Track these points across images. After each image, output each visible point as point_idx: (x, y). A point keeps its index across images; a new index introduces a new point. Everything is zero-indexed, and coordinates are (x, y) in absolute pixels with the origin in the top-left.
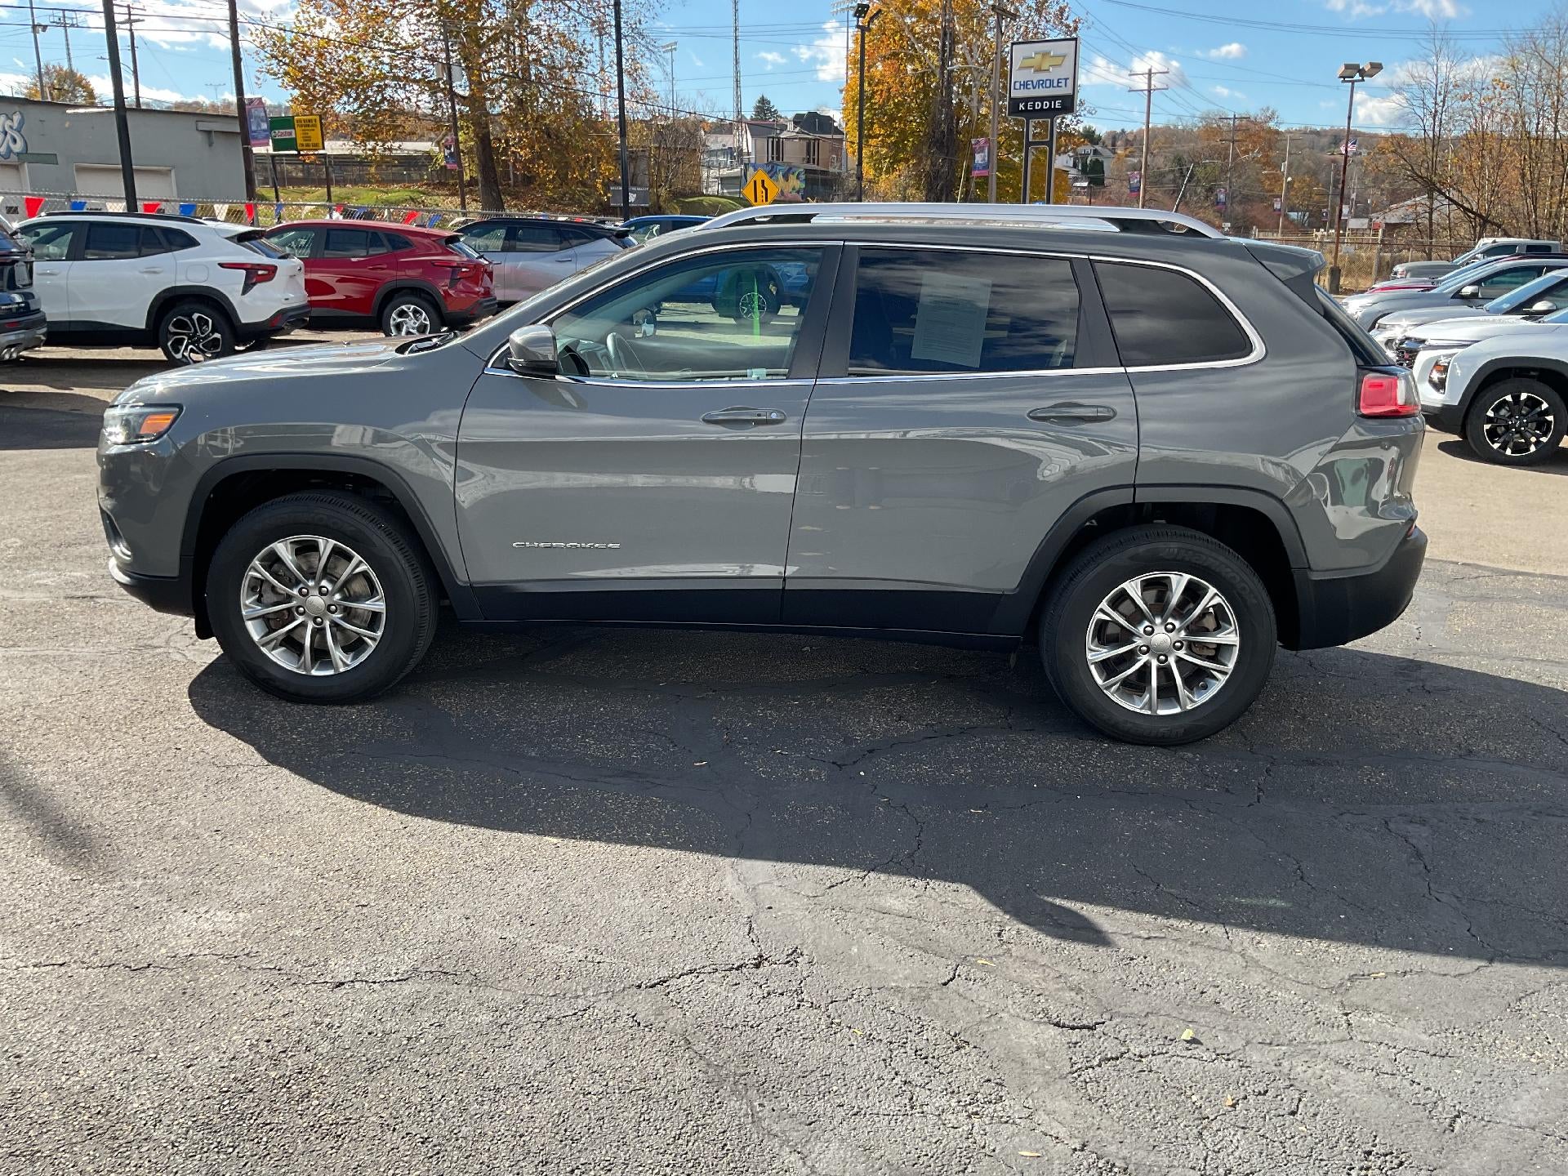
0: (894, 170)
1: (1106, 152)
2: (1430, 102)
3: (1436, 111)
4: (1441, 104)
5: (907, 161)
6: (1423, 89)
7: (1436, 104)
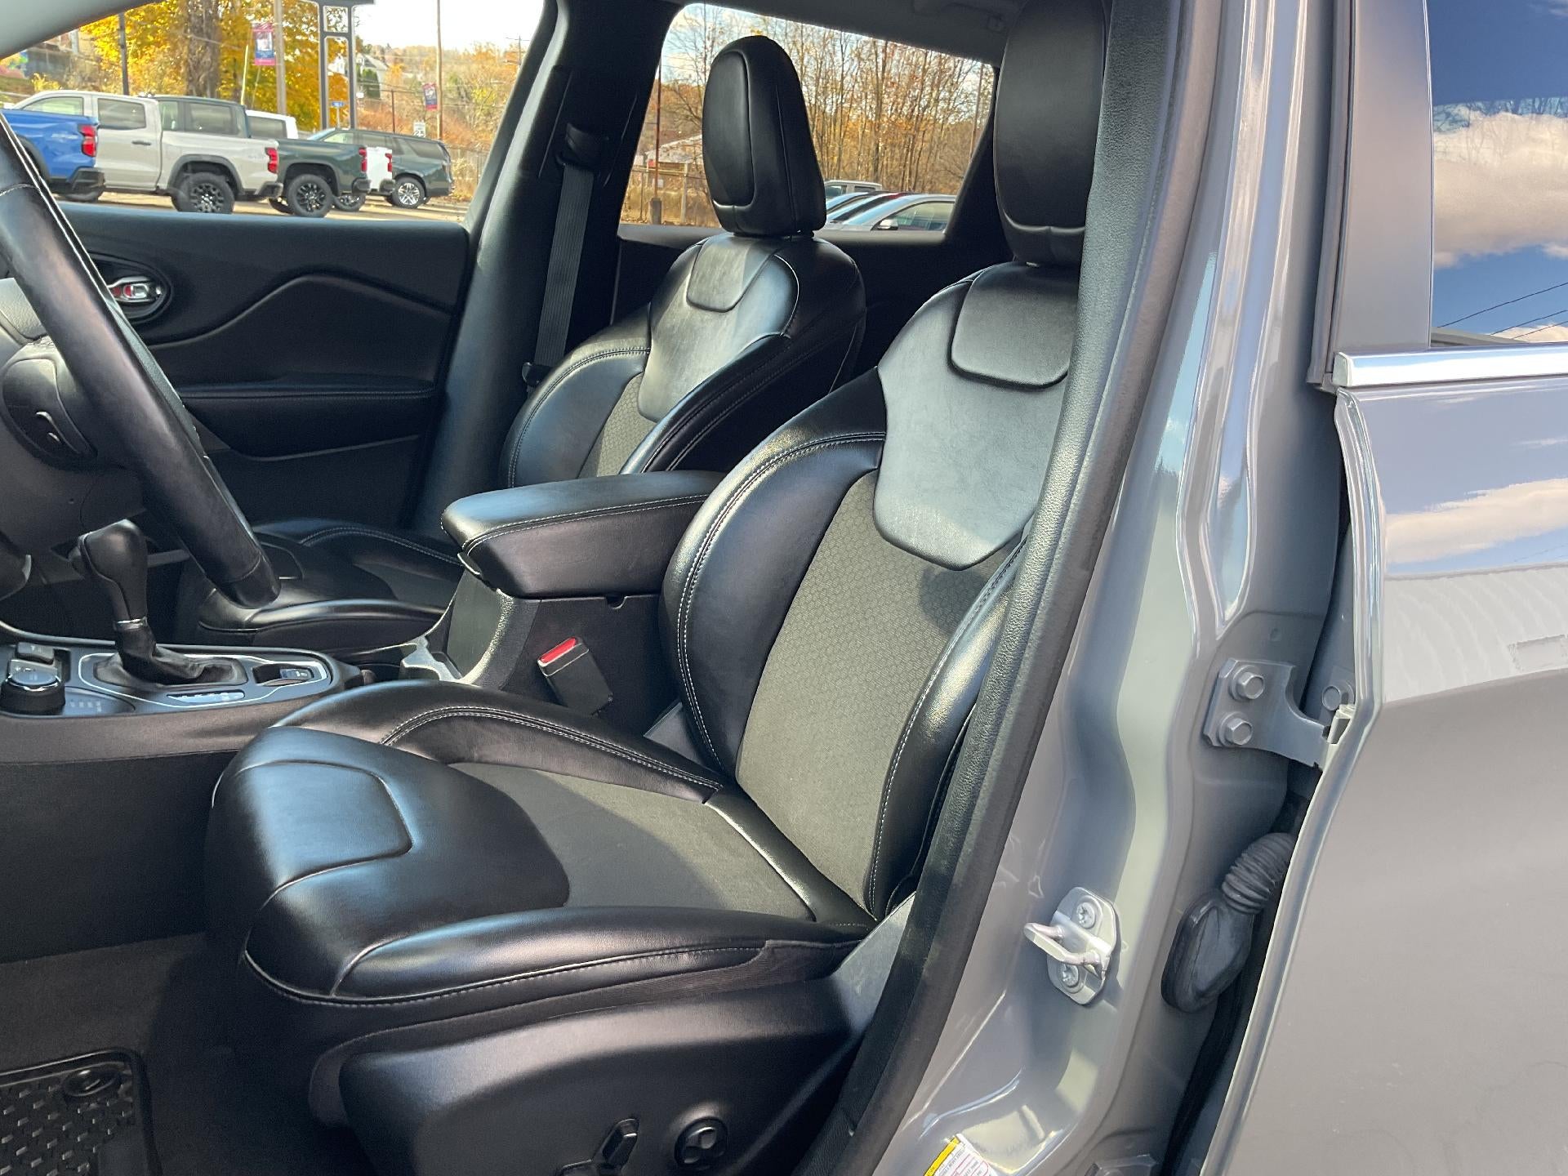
0: (143, 54)
1: (378, 64)
2: (700, 45)
3: (706, 56)
4: (710, 49)
5: (158, 44)
6: (693, 30)
7: (705, 48)
